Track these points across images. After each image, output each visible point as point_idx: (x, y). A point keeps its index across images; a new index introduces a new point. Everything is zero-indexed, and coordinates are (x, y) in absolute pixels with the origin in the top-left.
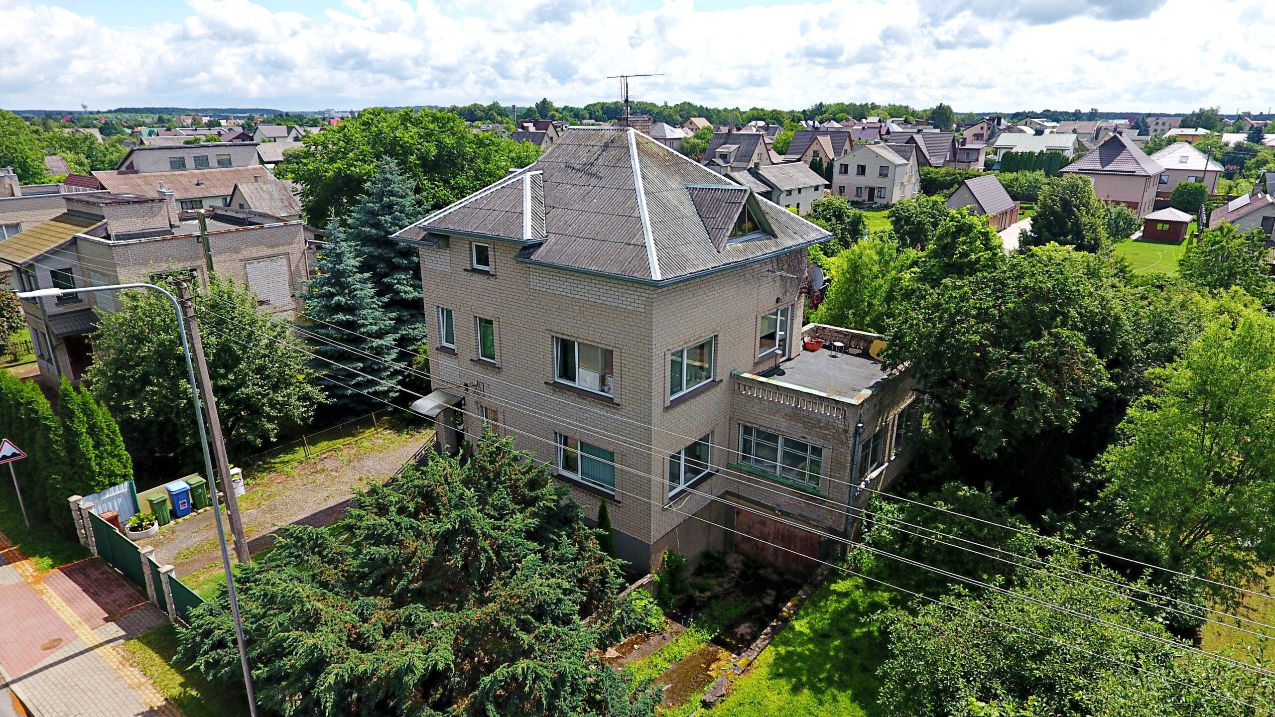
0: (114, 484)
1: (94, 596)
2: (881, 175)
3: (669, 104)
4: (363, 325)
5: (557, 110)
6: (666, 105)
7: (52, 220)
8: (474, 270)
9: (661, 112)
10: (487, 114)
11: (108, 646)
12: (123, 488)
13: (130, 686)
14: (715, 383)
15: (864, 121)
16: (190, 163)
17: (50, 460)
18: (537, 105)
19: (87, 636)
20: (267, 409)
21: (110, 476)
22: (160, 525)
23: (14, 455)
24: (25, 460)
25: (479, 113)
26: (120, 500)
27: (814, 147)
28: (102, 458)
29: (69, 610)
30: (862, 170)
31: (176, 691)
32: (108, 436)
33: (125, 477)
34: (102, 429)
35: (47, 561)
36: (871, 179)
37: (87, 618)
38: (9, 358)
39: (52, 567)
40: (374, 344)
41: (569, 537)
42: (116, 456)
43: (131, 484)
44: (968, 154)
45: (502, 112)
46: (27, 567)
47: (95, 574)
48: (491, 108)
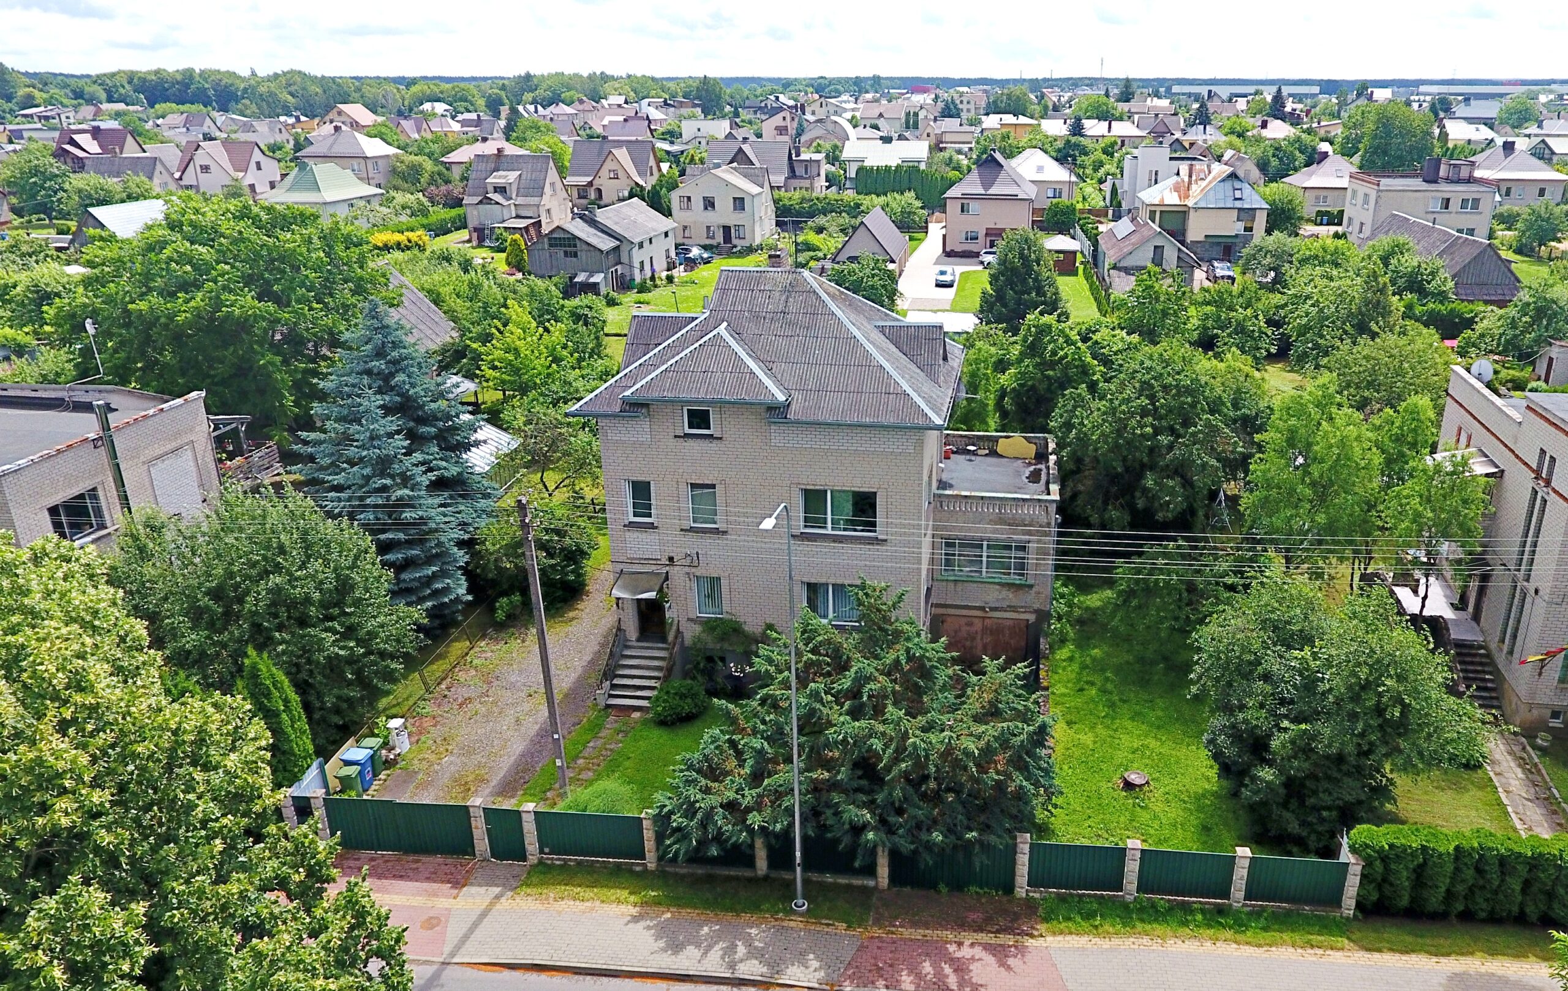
2: (735, 209)
8: (689, 436)
11: (503, 901)
12: (314, 769)
26: (314, 785)
27: (609, 165)
29: (395, 896)
30: (709, 204)
36: (724, 215)
43: (319, 764)
44: (806, 167)
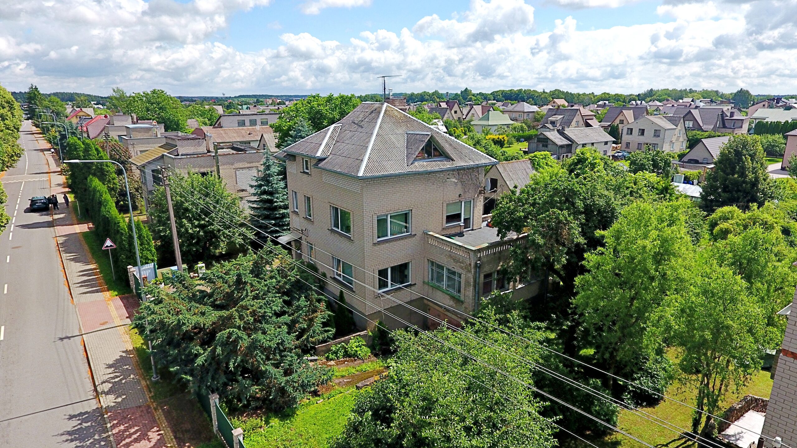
0: (147, 263)
1: (127, 308)
2: (654, 136)
3: (546, 91)
4: (276, 202)
5: (473, 95)
6: (544, 92)
7: (159, 147)
8: (304, 172)
9: (540, 96)
10: (431, 97)
11: (123, 327)
12: (151, 265)
13: (123, 341)
14: (412, 236)
15: (681, 101)
16: (247, 123)
17: (122, 248)
18: (462, 92)
19: (118, 322)
20: (222, 238)
21: (146, 259)
22: (165, 285)
23: (111, 246)
24: (115, 249)
25: (426, 97)
26: (149, 271)
28: (143, 251)
29: (116, 312)
30: (642, 132)
31: (139, 345)
32: (146, 241)
33: (153, 261)
34: (144, 237)
35: (116, 293)
36: (649, 138)
37: (120, 316)
38: (139, 212)
39: (116, 296)
40: (281, 212)
41: (305, 297)
42: (149, 250)
43: (154, 265)
44: (735, 123)
45: (440, 96)
46: (108, 294)
47: (131, 300)
48: (433, 94)
